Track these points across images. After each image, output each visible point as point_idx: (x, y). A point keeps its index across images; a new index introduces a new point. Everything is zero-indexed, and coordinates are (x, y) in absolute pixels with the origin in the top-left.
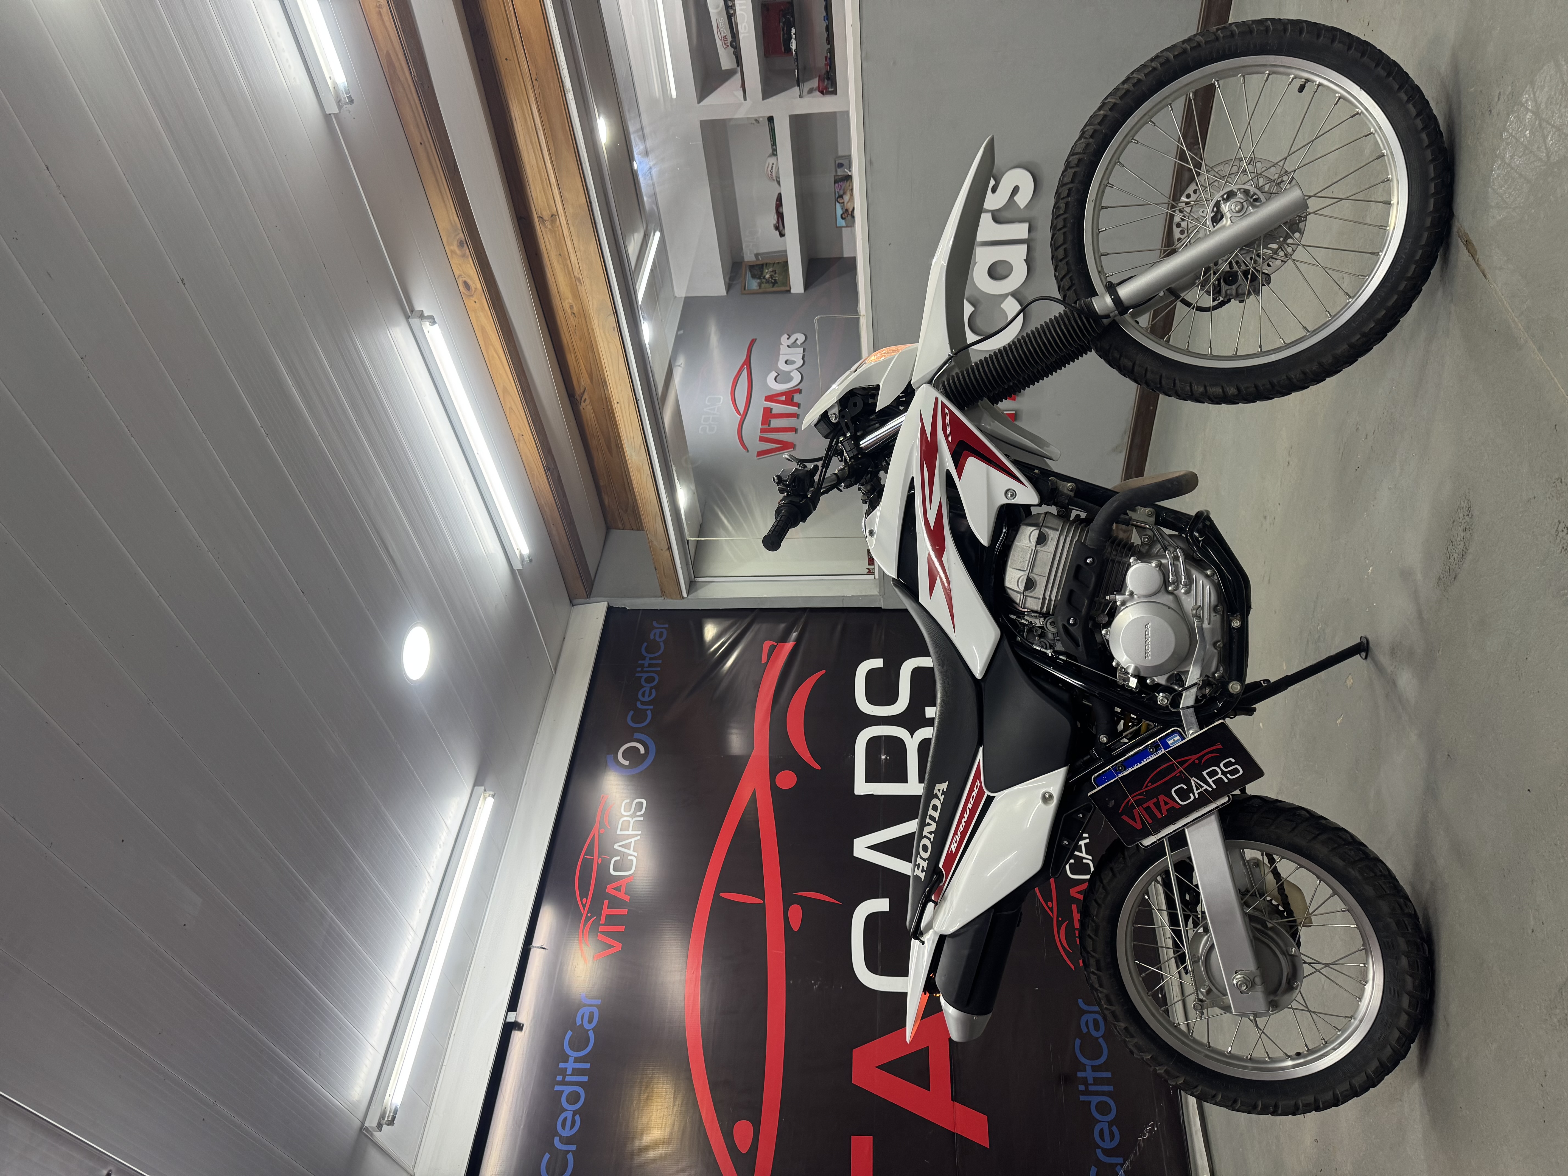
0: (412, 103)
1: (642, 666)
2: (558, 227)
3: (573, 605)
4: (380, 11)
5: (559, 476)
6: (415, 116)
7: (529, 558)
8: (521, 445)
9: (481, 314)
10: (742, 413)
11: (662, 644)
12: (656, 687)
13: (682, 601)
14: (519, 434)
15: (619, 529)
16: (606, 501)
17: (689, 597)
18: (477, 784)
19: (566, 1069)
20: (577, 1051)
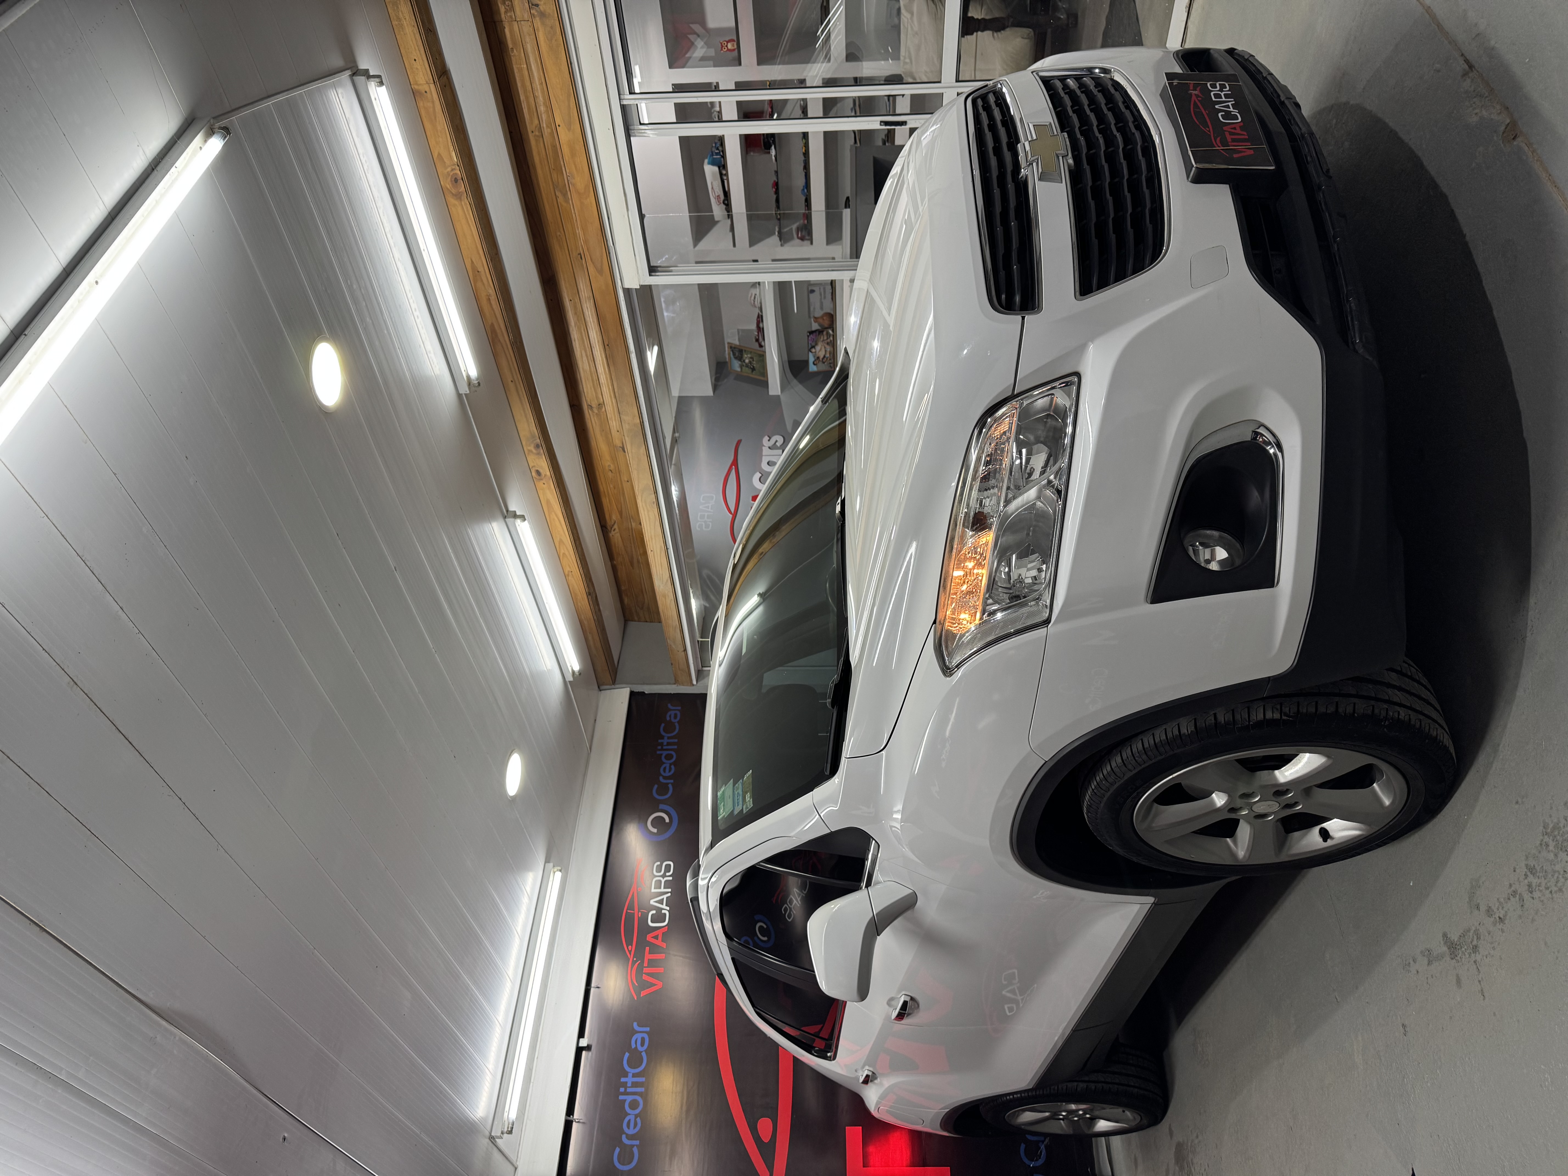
0: (508, 355)
1: (662, 744)
2: (603, 412)
3: (600, 691)
4: (489, 299)
5: (596, 597)
6: (509, 364)
7: (579, 672)
8: (570, 578)
9: (548, 492)
10: (733, 512)
11: (677, 724)
12: (675, 764)
13: (693, 688)
14: (569, 571)
15: (635, 621)
16: (626, 600)
17: (698, 685)
18: (547, 861)
19: (627, 1082)
20: (634, 1068)
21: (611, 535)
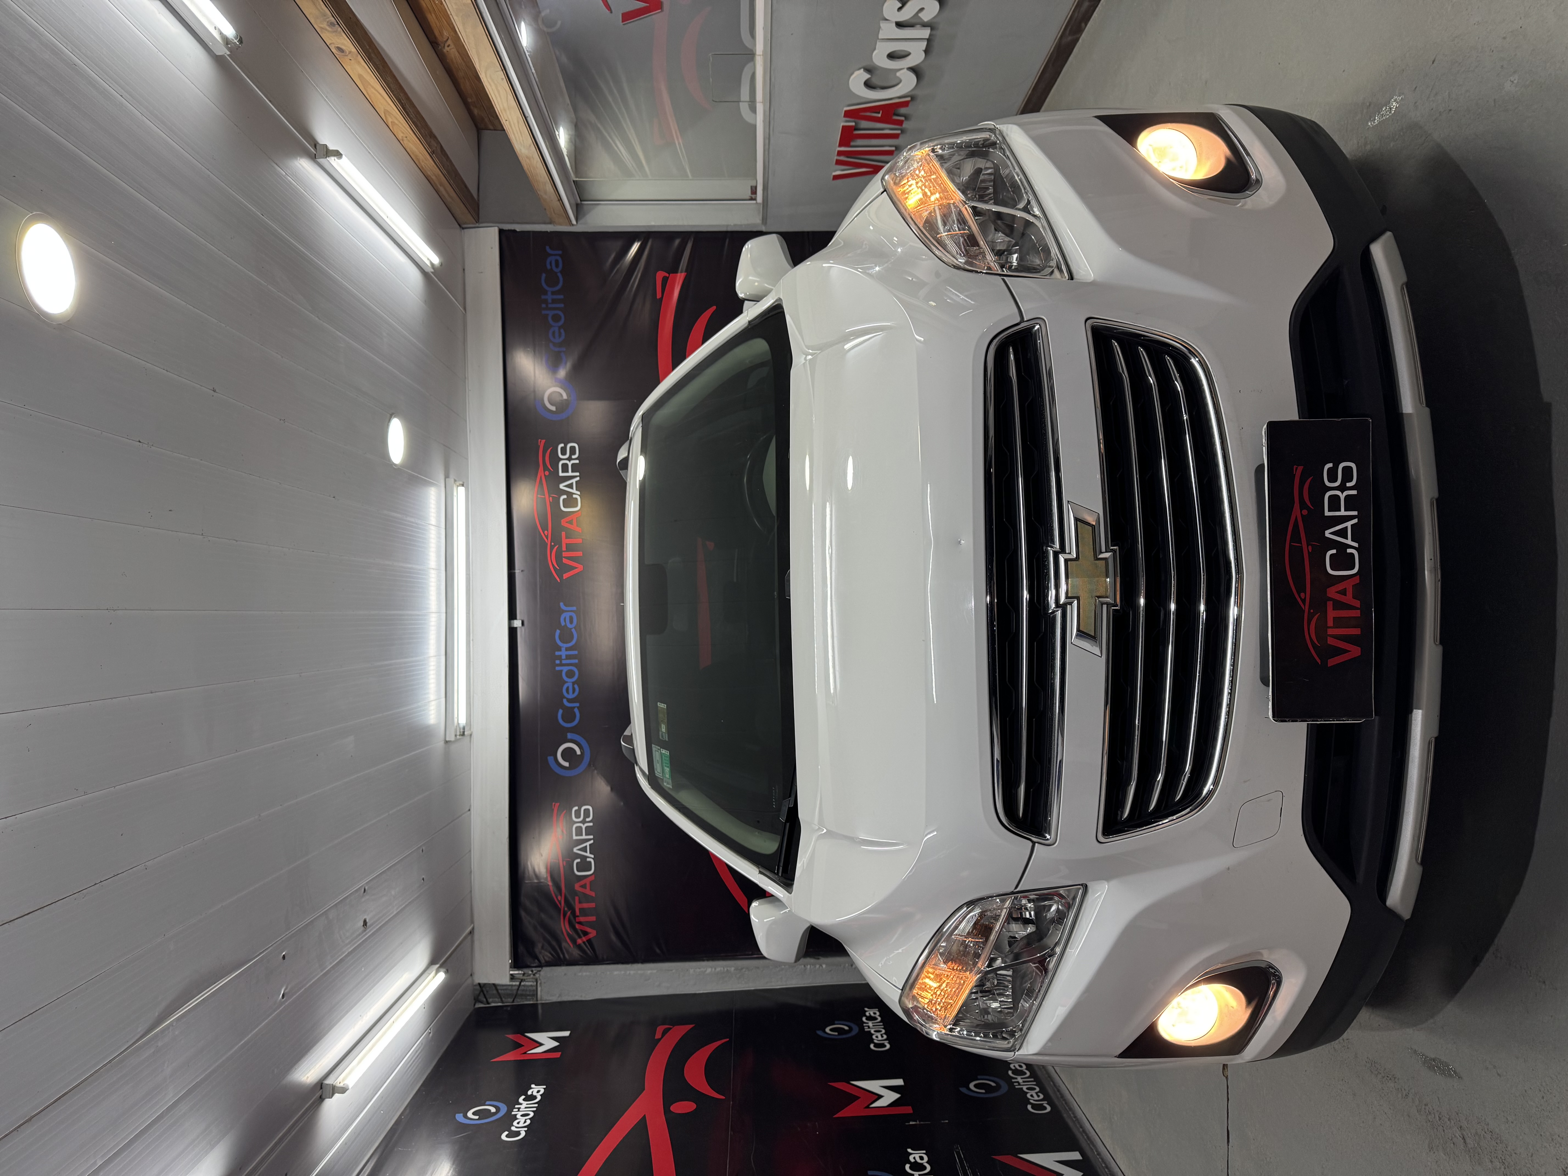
1: (546, 300)
3: (463, 228)
5: (440, 146)
7: (439, 265)
8: (405, 143)
9: (357, 67)
11: (560, 273)
12: (563, 325)
13: (574, 227)
16: (475, 111)
17: (578, 224)
18: (447, 476)
19: (561, 656)
20: (567, 643)
21: (445, 51)
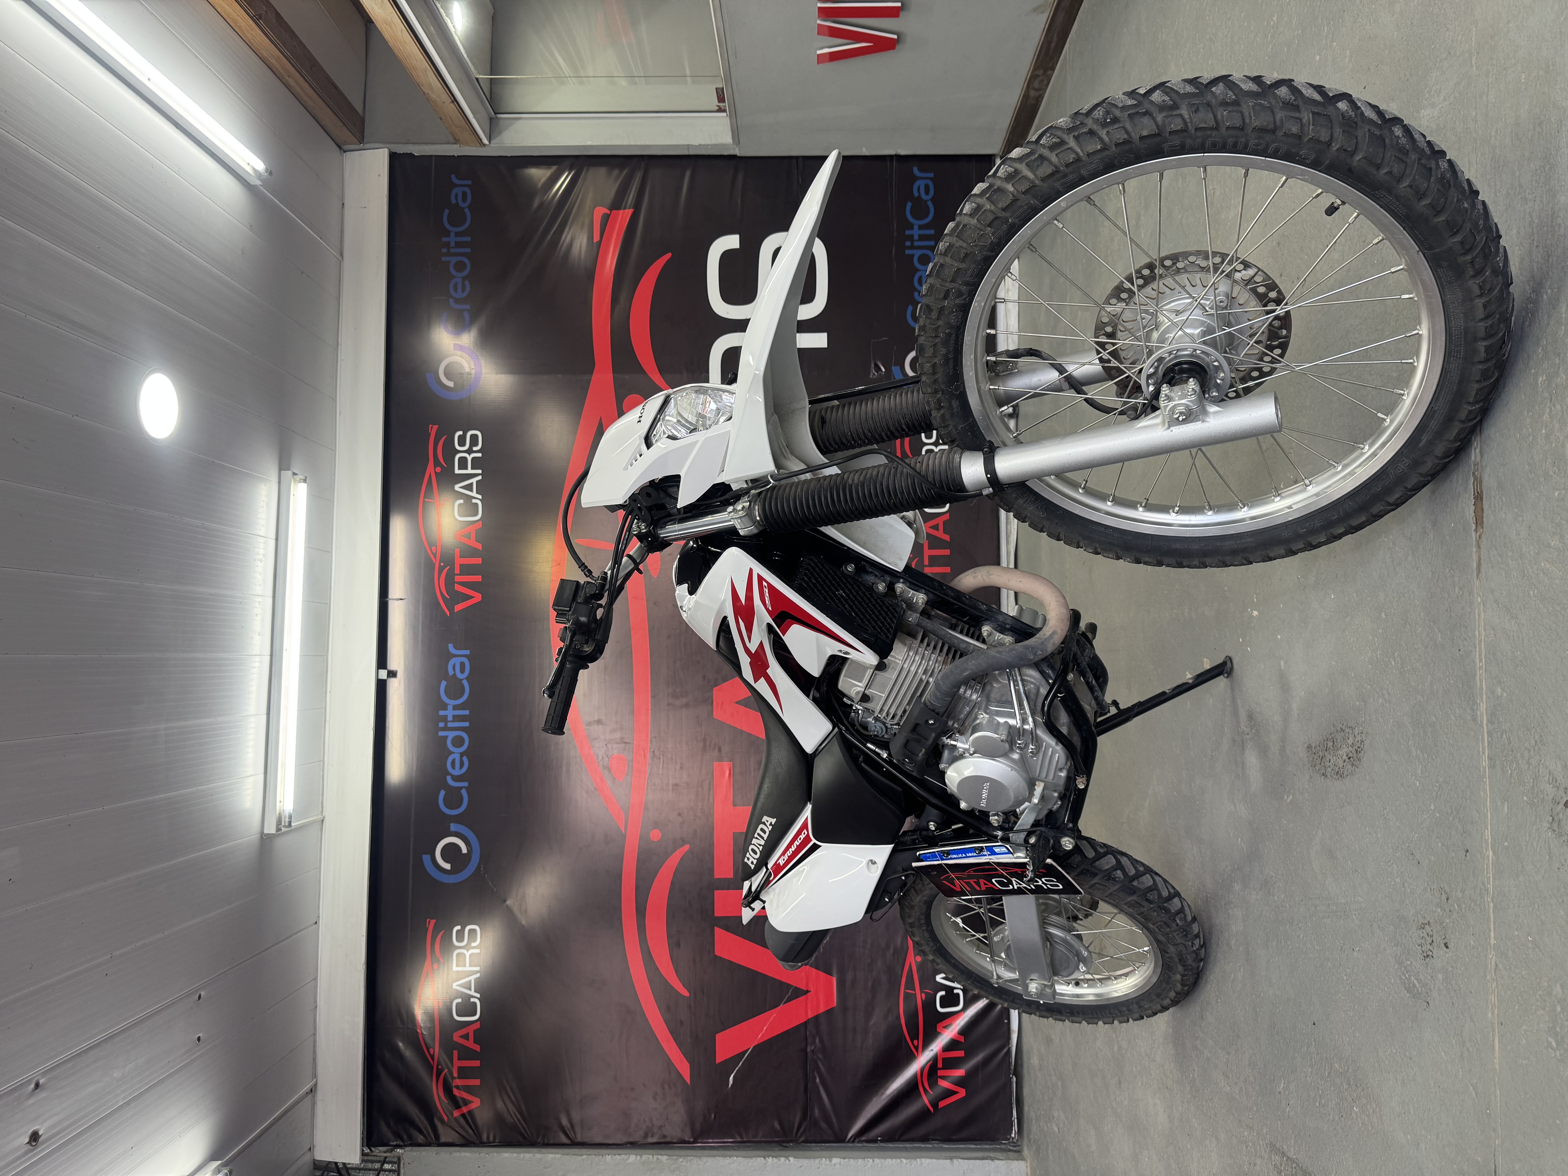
1: (447, 245)
3: (343, 151)
7: (265, 173)
11: (469, 208)
13: (486, 148)
17: (492, 145)
18: (281, 468)
19: (446, 716)
20: (456, 699)
